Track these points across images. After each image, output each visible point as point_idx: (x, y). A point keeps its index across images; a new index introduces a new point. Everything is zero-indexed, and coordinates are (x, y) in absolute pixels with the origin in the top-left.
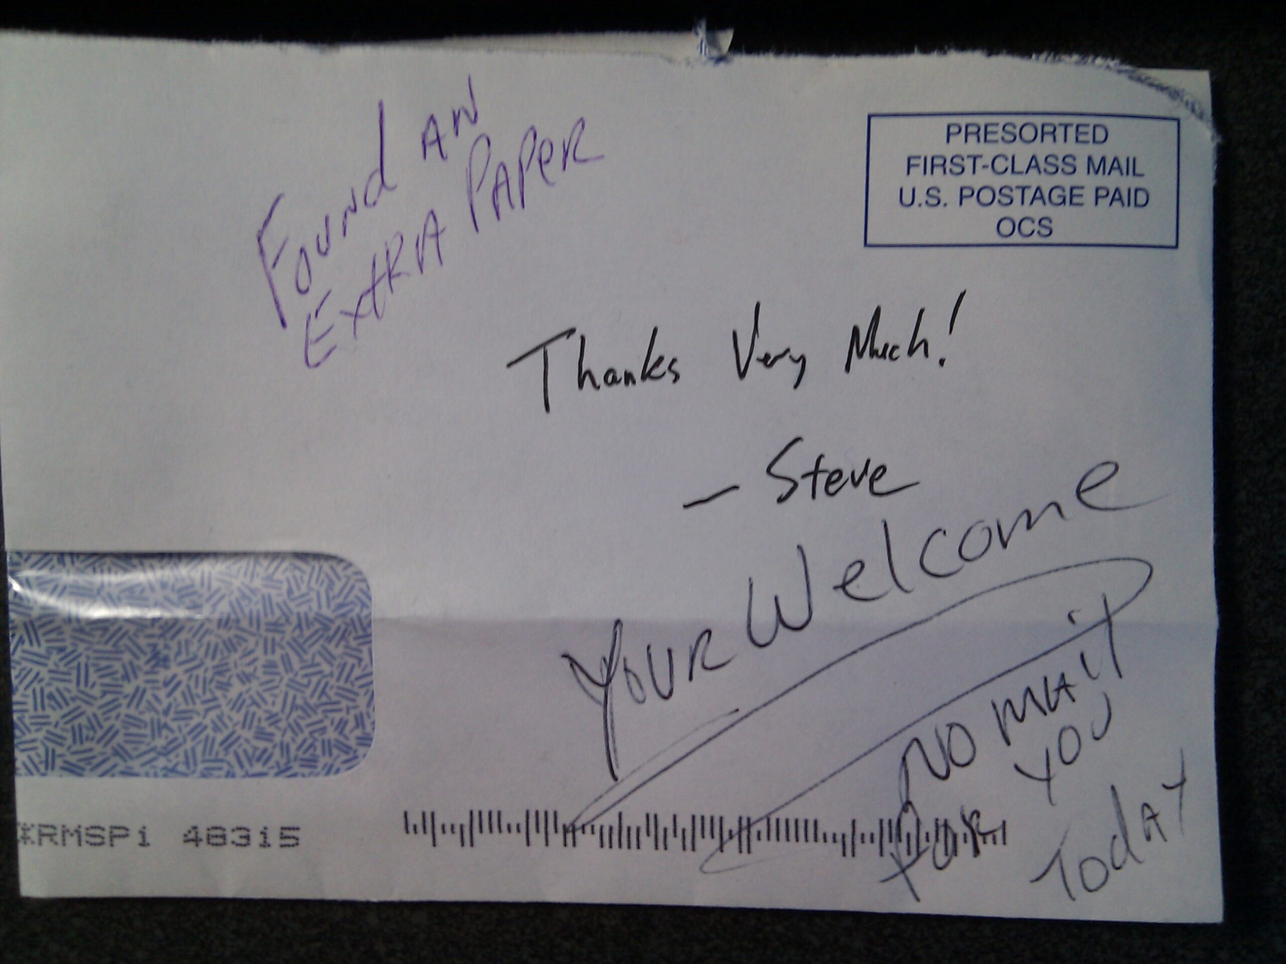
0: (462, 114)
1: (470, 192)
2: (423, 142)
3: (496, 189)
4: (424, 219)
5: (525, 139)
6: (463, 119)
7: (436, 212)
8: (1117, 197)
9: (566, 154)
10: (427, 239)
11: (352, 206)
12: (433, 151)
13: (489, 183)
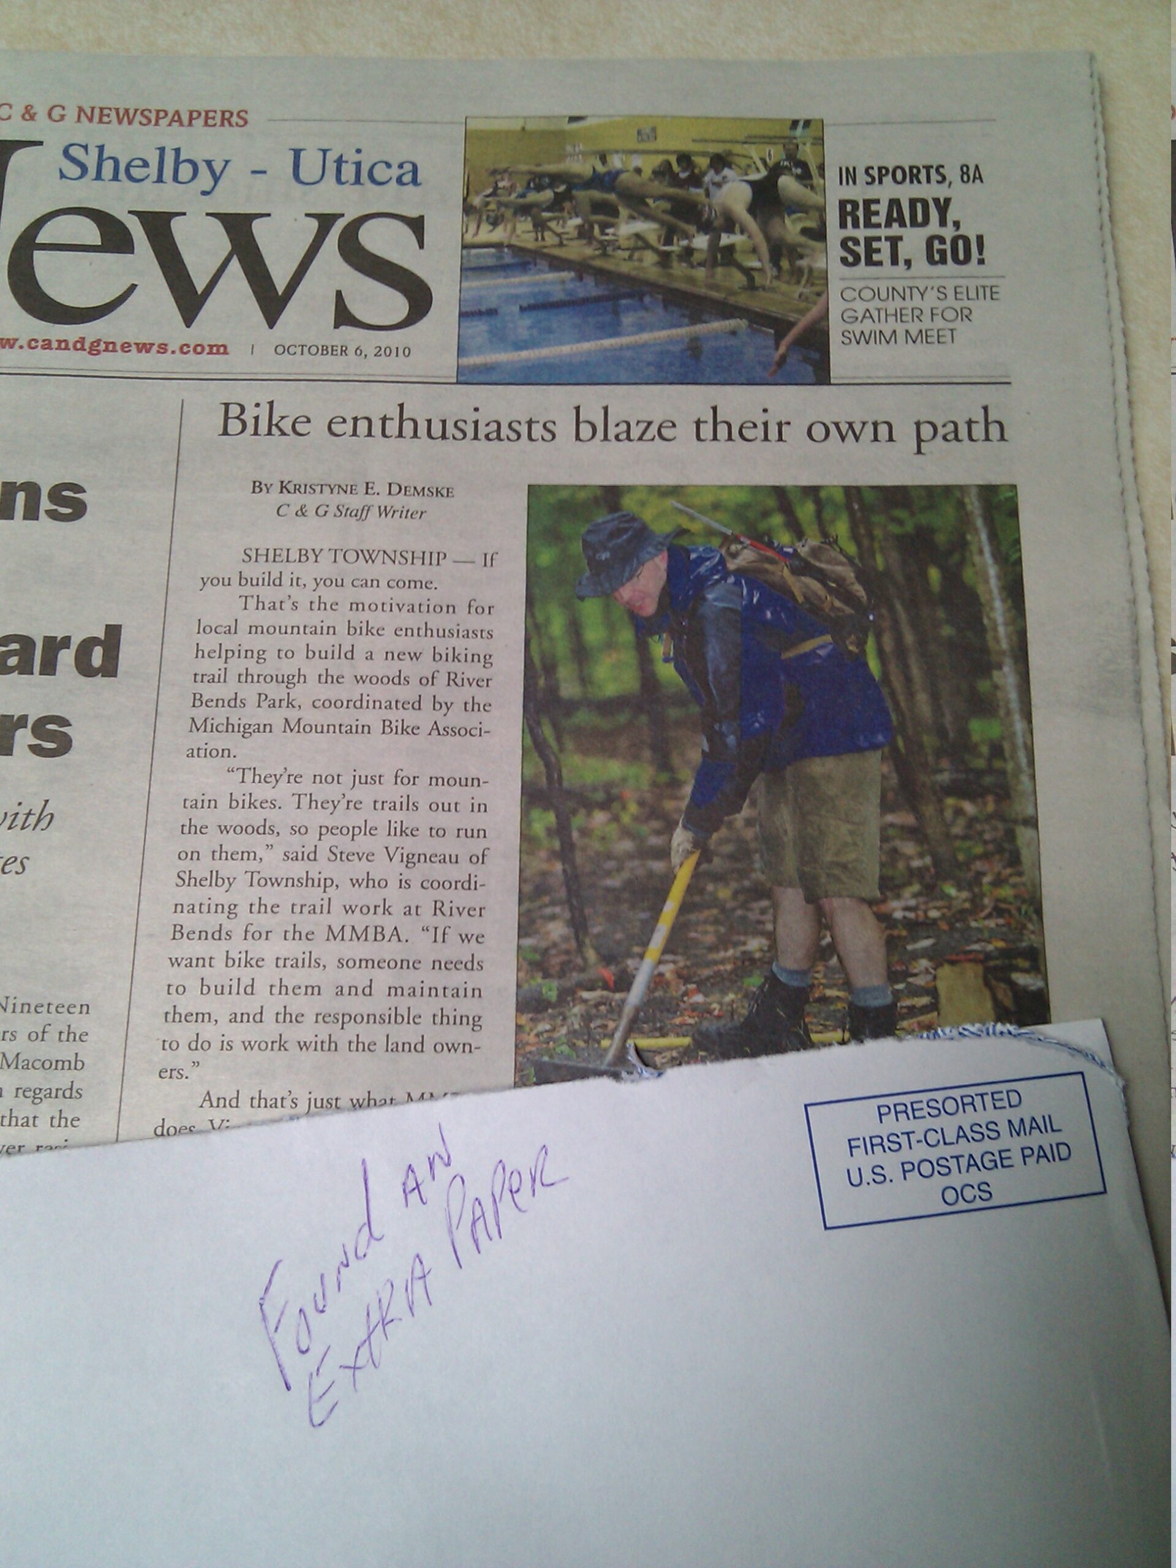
0: (437, 1158)
1: (451, 1232)
2: (404, 1191)
3: (474, 1223)
4: (411, 1261)
5: (495, 1172)
6: (437, 1162)
7: (421, 1255)
8: (1042, 1154)
9: (534, 1180)
10: (414, 1281)
11: (345, 1262)
12: (414, 1197)
13: (468, 1218)
